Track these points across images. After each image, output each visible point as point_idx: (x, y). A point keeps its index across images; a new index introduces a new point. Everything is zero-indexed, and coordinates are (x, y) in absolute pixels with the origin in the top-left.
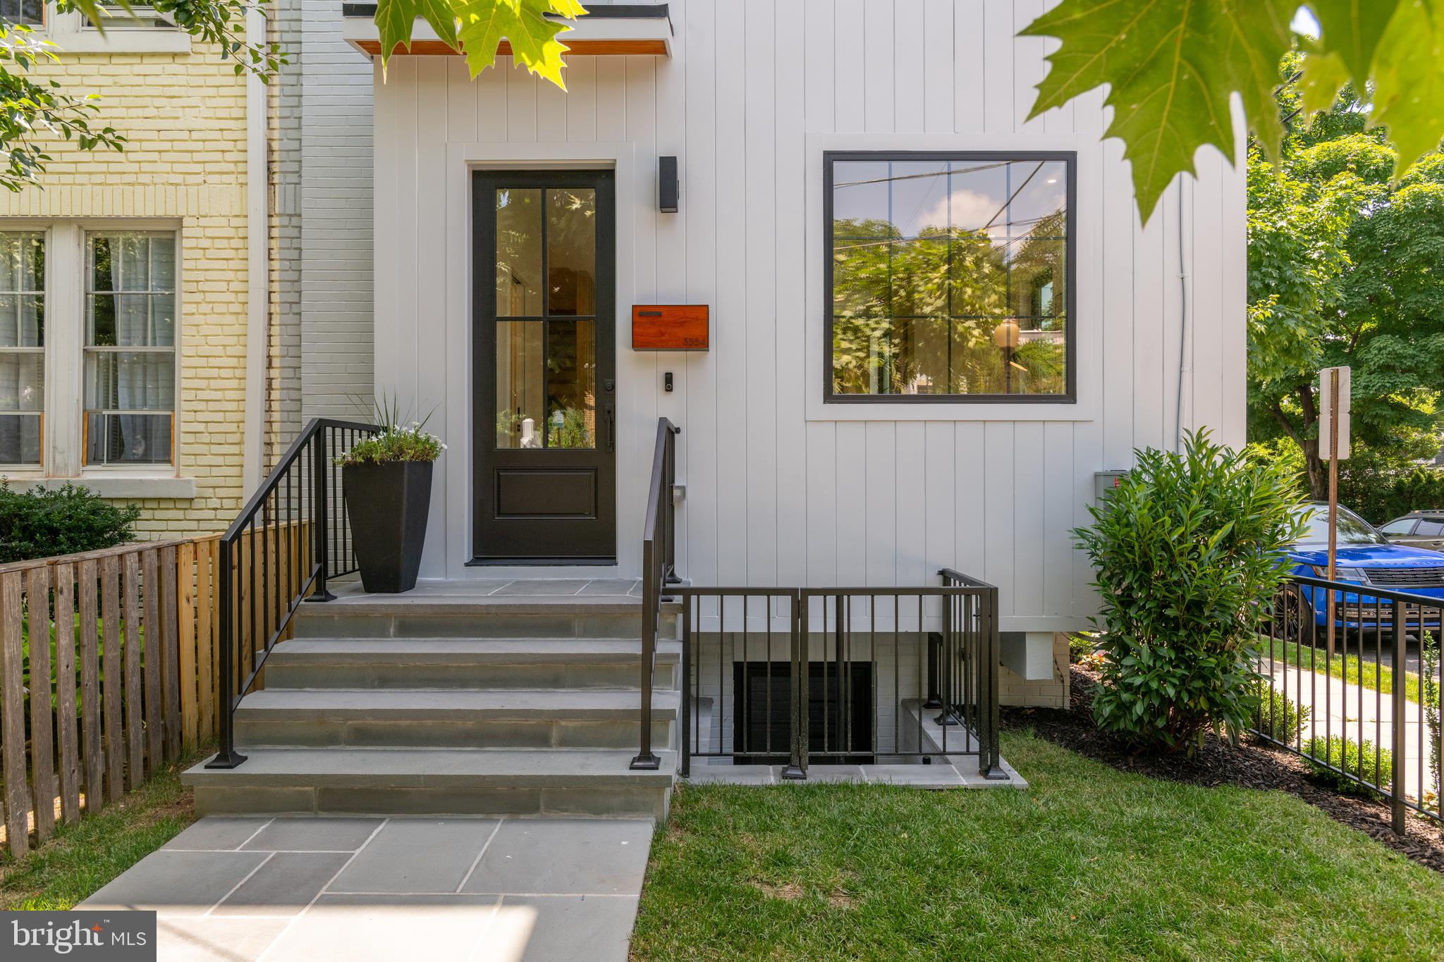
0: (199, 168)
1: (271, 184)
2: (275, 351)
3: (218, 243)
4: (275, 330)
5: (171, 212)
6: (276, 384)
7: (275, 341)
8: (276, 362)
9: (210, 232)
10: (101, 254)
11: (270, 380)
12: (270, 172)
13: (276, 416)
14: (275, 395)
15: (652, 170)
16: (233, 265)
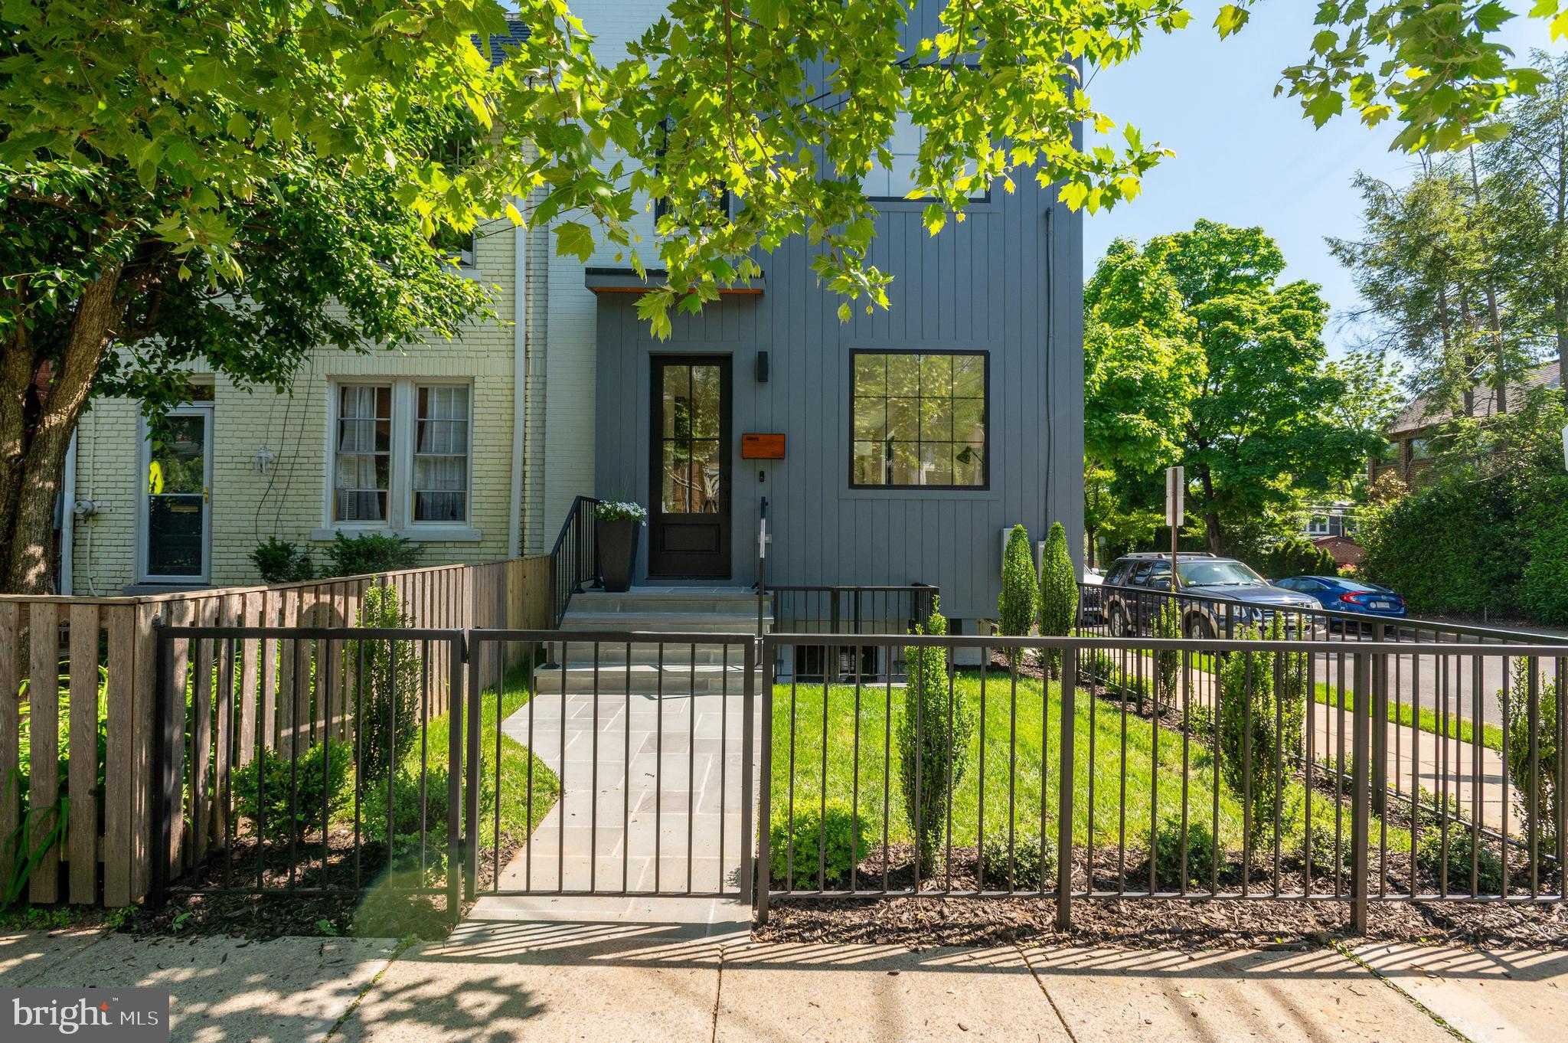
0: (485, 348)
1: (527, 358)
2: (528, 455)
3: (496, 392)
4: (528, 443)
5: (468, 374)
6: (528, 474)
7: (528, 449)
8: (528, 462)
9: (491, 386)
10: (423, 394)
11: (524, 472)
12: (527, 351)
13: (528, 493)
14: (527, 481)
15: (752, 356)
16: (504, 405)
